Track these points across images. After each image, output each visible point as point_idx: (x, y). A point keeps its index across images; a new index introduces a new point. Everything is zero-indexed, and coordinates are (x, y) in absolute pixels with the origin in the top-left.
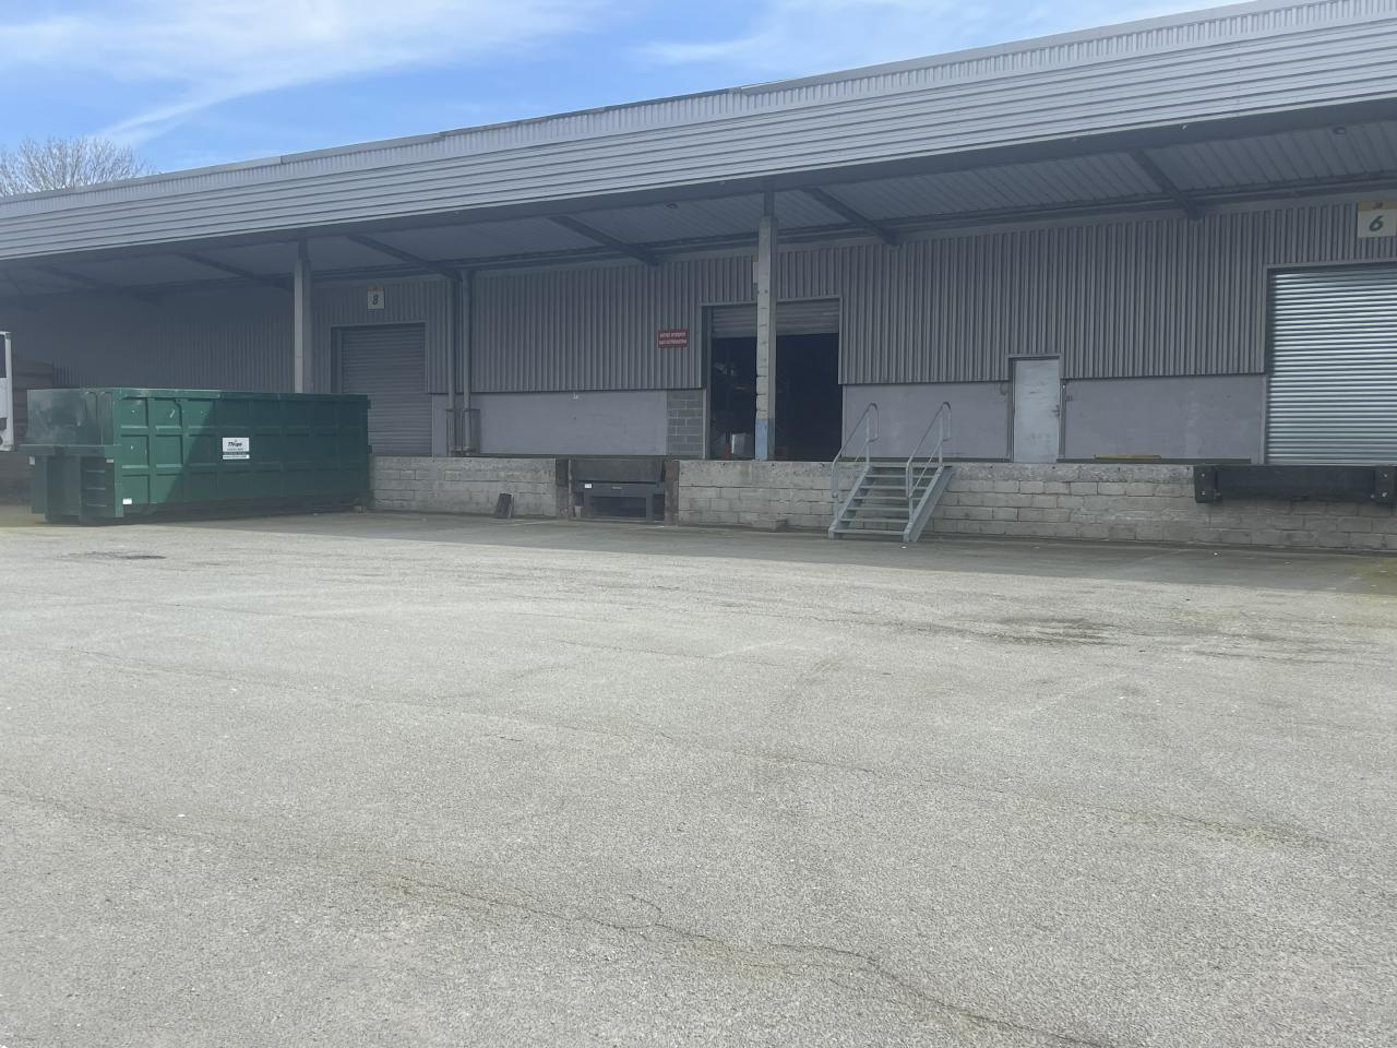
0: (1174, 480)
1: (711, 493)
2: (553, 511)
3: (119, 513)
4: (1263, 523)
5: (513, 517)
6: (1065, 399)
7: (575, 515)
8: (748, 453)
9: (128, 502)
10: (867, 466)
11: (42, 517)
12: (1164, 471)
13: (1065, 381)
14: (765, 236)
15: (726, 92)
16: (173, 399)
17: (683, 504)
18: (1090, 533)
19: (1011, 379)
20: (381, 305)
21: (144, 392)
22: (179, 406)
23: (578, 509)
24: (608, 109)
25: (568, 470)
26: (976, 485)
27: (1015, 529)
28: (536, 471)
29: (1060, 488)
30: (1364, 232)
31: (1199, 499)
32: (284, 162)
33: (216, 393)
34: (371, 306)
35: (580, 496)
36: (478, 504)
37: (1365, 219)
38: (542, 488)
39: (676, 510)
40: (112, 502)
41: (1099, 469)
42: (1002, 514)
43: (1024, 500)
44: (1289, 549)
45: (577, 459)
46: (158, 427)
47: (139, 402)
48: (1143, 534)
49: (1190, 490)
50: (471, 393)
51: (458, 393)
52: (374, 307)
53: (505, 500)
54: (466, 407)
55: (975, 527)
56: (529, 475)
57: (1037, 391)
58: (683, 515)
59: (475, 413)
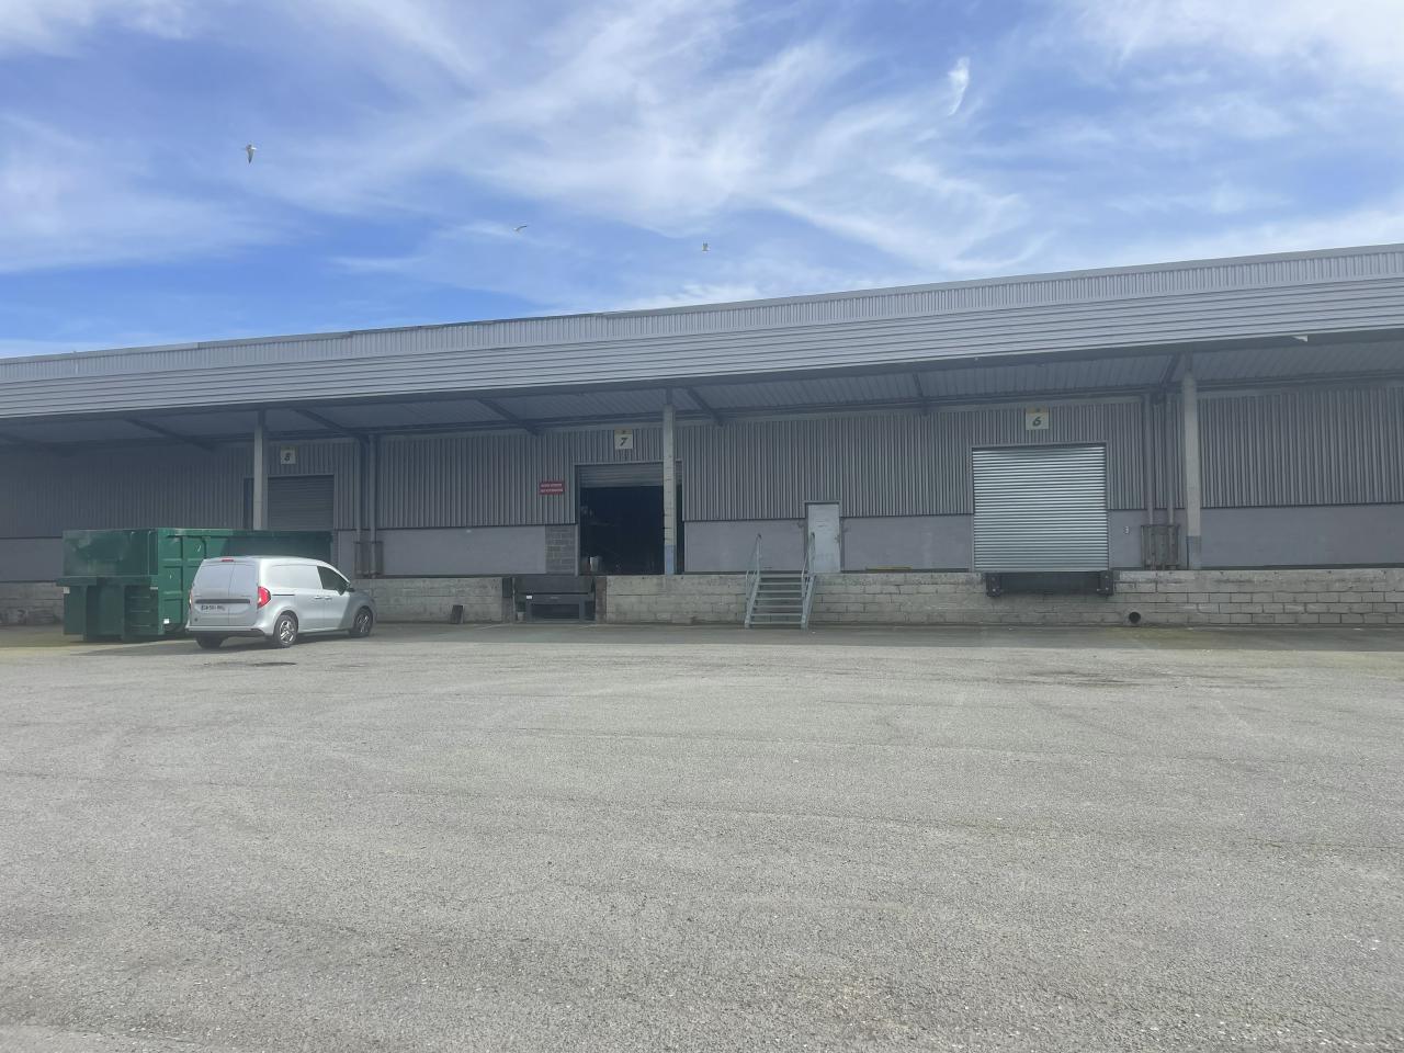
0: (968, 583)
1: (633, 599)
2: (498, 617)
3: (161, 632)
4: (1029, 609)
5: (464, 623)
6: (843, 531)
7: (517, 619)
8: (659, 570)
9: (167, 622)
10: (758, 578)
11: (80, 637)
12: (962, 577)
13: (843, 518)
14: (668, 416)
15: (591, 315)
16: (200, 537)
17: (610, 608)
18: (914, 619)
19: (806, 518)
20: (292, 461)
21: (180, 531)
22: (204, 542)
23: (520, 614)
24: (495, 322)
25: (512, 586)
26: (835, 589)
27: (861, 618)
28: (485, 587)
29: (893, 589)
30: (1029, 426)
31: (990, 594)
32: (201, 347)
33: (228, 531)
34: (283, 462)
35: (522, 606)
36: (431, 614)
37: (1030, 418)
38: (489, 600)
39: (604, 612)
40: (156, 623)
41: (918, 576)
42: (852, 608)
43: (868, 598)
44: (1044, 625)
45: (520, 577)
46: (189, 560)
47: (176, 540)
48: (950, 618)
49: (982, 588)
50: (377, 529)
51: (365, 529)
52: (285, 462)
53: (458, 610)
54: (372, 539)
55: (833, 617)
56: (477, 592)
57: (824, 524)
58: (610, 616)
59: (379, 544)
